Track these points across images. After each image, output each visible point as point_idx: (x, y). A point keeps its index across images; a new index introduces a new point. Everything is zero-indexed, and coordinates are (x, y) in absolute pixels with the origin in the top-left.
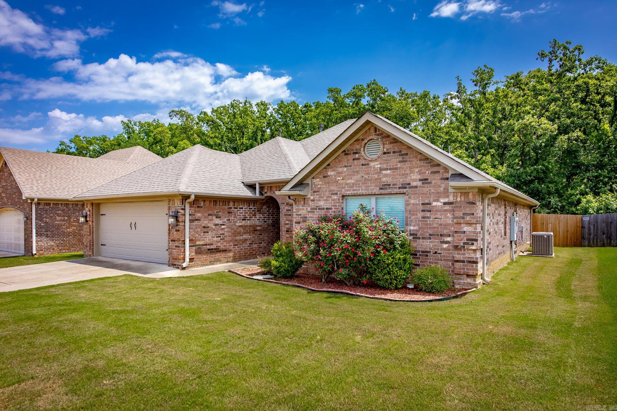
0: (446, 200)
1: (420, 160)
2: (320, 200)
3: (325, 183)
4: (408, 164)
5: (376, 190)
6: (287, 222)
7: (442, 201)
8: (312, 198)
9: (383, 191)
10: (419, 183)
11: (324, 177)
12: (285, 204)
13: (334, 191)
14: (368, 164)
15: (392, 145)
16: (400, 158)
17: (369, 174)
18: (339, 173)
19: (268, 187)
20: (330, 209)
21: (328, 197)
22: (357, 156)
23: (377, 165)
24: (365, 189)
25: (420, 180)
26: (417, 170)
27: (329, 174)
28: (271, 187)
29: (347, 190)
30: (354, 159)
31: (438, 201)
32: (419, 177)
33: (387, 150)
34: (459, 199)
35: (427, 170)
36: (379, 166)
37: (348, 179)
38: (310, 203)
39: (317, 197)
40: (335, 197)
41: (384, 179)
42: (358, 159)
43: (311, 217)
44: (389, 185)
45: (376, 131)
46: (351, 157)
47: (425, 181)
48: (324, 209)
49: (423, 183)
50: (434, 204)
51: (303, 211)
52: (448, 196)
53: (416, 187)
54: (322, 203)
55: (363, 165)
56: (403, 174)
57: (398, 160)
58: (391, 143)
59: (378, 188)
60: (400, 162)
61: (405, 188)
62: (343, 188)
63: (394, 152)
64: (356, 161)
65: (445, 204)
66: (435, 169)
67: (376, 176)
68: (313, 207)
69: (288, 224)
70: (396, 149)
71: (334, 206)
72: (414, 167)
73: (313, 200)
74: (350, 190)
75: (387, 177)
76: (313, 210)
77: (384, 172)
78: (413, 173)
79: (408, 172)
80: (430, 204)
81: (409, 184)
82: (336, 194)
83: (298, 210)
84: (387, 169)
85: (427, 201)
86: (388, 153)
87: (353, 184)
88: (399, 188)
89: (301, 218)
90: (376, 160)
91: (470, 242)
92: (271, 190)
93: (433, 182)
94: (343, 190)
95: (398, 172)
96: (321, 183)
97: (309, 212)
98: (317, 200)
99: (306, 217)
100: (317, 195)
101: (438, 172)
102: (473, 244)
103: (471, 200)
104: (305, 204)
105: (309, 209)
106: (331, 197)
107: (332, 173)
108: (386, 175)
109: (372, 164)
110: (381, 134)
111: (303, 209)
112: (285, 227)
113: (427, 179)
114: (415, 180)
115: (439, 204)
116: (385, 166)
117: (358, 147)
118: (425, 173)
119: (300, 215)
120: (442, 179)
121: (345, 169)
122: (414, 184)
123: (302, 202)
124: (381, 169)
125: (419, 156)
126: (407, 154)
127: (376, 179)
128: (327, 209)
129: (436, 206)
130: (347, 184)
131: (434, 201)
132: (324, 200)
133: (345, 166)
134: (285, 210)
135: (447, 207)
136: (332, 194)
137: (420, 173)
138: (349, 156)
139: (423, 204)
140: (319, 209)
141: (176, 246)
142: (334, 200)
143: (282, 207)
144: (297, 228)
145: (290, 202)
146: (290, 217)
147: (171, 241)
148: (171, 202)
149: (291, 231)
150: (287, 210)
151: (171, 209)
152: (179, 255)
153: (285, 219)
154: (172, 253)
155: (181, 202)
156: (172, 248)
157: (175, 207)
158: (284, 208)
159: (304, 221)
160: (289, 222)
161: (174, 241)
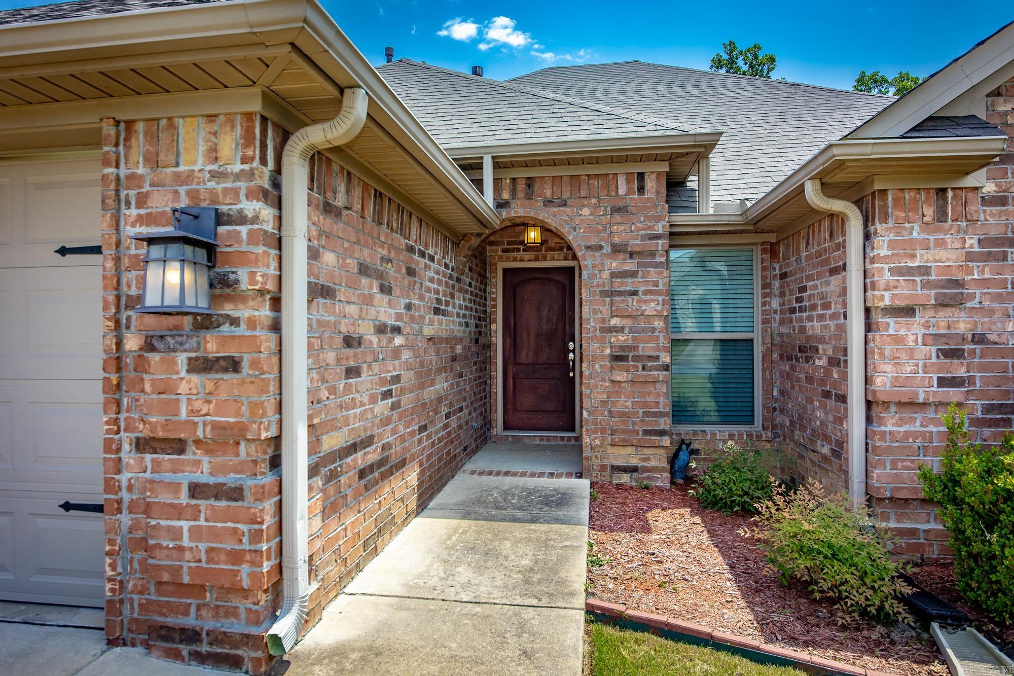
6: (615, 322)
8: (990, 188)
12: (607, 249)
19: (514, 180)
28: (530, 182)
43: (983, 283)
51: (942, 254)
68: (993, 233)
69: (620, 330)
73: (997, 201)
83: (909, 248)
89: (926, 285)
92: (529, 196)
97: (973, 256)
99: (957, 285)
104: (941, 216)
111: (941, 244)
112: (602, 341)
119: (924, 270)
123: (929, 212)
134: (606, 275)
141: (196, 490)
143: (587, 260)
144: (898, 340)
145: (636, 243)
146: (633, 304)
147: (141, 445)
148: (140, 142)
149: (636, 358)
150: (613, 275)
151: (141, 202)
152: (236, 557)
153: (605, 310)
154: (142, 544)
155: (248, 138)
156: (148, 509)
157: (188, 178)
158: (599, 267)
159: (942, 304)
160: (627, 322)
161: (179, 446)
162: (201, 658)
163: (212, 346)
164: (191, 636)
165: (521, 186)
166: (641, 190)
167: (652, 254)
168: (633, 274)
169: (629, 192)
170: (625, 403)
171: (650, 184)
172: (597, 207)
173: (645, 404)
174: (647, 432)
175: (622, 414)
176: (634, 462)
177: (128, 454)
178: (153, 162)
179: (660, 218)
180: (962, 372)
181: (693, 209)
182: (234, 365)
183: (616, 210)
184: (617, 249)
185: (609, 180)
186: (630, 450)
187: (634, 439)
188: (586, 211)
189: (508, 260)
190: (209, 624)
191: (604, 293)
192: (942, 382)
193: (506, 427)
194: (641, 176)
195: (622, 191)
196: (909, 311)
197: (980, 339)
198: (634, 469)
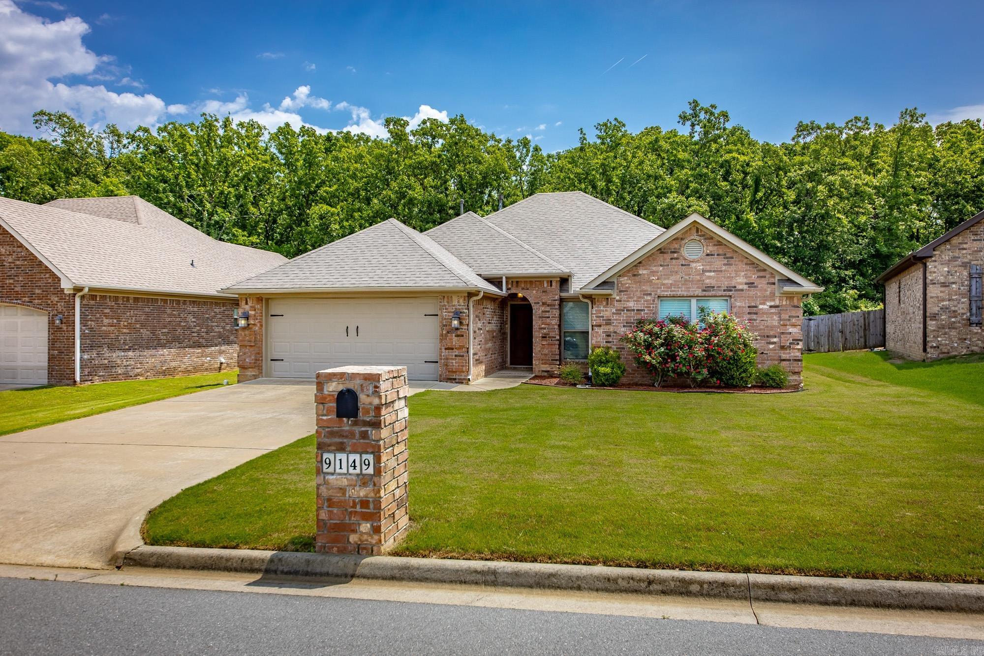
0: (772, 304)
1: (746, 264)
2: (628, 301)
3: (636, 283)
4: (733, 268)
5: (699, 292)
6: (543, 326)
7: (768, 304)
8: (618, 298)
9: (707, 293)
10: (746, 287)
11: (634, 275)
12: (541, 304)
13: (647, 291)
14: (689, 265)
15: (716, 247)
16: (725, 261)
17: (690, 274)
18: (653, 273)
20: (642, 310)
21: (640, 297)
22: (675, 255)
23: (699, 266)
24: (685, 291)
25: (746, 284)
26: (743, 273)
27: (640, 272)
28: (517, 282)
29: (663, 291)
30: (672, 259)
31: (764, 304)
32: (745, 281)
33: (711, 252)
34: (784, 303)
35: (754, 274)
36: (701, 267)
37: (665, 279)
38: (616, 304)
39: (624, 297)
40: (649, 298)
41: (707, 281)
42: (677, 259)
43: (616, 320)
44: (714, 287)
45: (697, 231)
46: (668, 256)
47: (751, 284)
48: (634, 310)
49: (749, 287)
50: (761, 307)
51: (606, 313)
52: (774, 300)
53: (742, 290)
54: (631, 304)
55: (682, 265)
56: (728, 277)
57: (723, 263)
58: (714, 245)
59: (700, 290)
60: (725, 265)
61: (731, 291)
62: (658, 288)
63: (718, 255)
64: (674, 261)
65: (771, 307)
66: (761, 274)
67: (698, 277)
68: (618, 308)
69: (545, 329)
70: (721, 252)
71: (646, 307)
72: (740, 271)
73: (620, 301)
74: (667, 291)
75: (710, 279)
76: (619, 312)
77: (707, 274)
78: (739, 276)
79: (733, 275)
80: (756, 307)
81: (735, 287)
82: (650, 294)
83: (599, 311)
84: (710, 271)
85: (753, 304)
86: (712, 255)
87: (671, 284)
88: (724, 291)
89: (603, 320)
90: (698, 261)
91: (796, 342)
92: (517, 286)
93: (760, 286)
94: (659, 291)
95: (722, 274)
96: (630, 282)
97: (613, 313)
98: (625, 301)
99: (610, 320)
100: (626, 295)
101: (765, 277)
102: (798, 344)
103: (796, 304)
104: (607, 304)
105: (614, 310)
106: (643, 298)
107: (645, 272)
108: (709, 277)
109: (693, 265)
110: (703, 236)
111: (606, 311)
112: (539, 332)
113: (753, 283)
114: (741, 284)
115: (765, 307)
116: (708, 268)
117: (676, 246)
118: (751, 277)
119: (603, 317)
120: (768, 283)
121: (661, 268)
122: (740, 287)
123: (604, 303)
124: (704, 271)
125: (745, 260)
126: (732, 258)
127: (699, 281)
128: (638, 310)
129: (762, 309)
130: (664, 284)
131: (761, 304)
132: (634, 301)
133: (661, 266)
134: (540, 311)
135: (773, 310)
136: (644, 294)
137: (746, 276)
138: (665, 255)
139: (749, 307)
140: (627, 310)
141: (456, 356)
142: (647, 301)
143: (534, 307)
144: (597, 332)
145: (549, 302)
146: (548, 320)
147: (446, 349)
148: (446, 299)
149: (549, 337)
150: (543, 312)
151: (446, 309)
152: (463, 366)
153: (540, 322)
154: (447, 365)
155: (465, 300)
156: (447, 359)
157: (454, 306)
158: (539, 309)
159: (607, 324)
160: (547, 326)
161: (452, 349)
162: (456, 383)
163: (459, 333)
164: (455, 379)
165: (515, 283)
166: (551, 285)
167: (554, 305)
168: (549, 312)
169: (548, 286)
170: (546, 351)
171: (554, 284)
172: (537, 290)
173: (552, 351)
174: (552, 360)
175: (545, 354)
176: (549, 369)
177: (443, 350)
178: (448, 302)
179: (557, 295)
180: (611, 340)
181: (567, 291)
182: (463, 336)
183: (543, 292)
184: (544, 304)
185: (541, 282)
186: (547, 365)
187: (548, 362)
188: (534, 292)
189: (512, 301)
190: (457, 377)
191: (540, 317)
192: (606, 342)
193: (511, 364)
194: (551, 281)
195: (545, 286)
196: (600, 326)
197: (615, 332)
198: (548, 371)
